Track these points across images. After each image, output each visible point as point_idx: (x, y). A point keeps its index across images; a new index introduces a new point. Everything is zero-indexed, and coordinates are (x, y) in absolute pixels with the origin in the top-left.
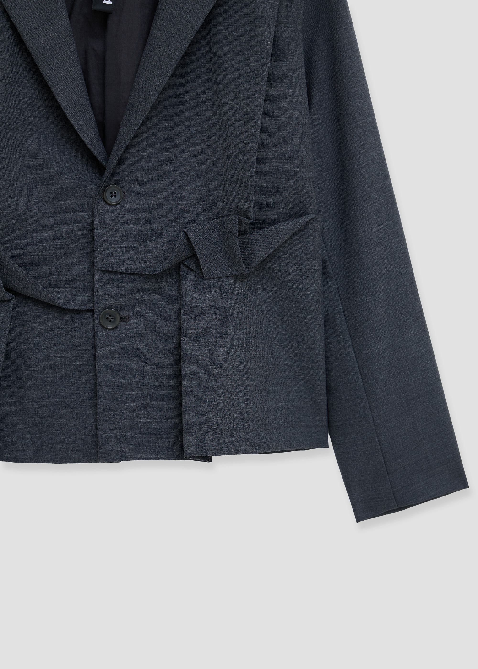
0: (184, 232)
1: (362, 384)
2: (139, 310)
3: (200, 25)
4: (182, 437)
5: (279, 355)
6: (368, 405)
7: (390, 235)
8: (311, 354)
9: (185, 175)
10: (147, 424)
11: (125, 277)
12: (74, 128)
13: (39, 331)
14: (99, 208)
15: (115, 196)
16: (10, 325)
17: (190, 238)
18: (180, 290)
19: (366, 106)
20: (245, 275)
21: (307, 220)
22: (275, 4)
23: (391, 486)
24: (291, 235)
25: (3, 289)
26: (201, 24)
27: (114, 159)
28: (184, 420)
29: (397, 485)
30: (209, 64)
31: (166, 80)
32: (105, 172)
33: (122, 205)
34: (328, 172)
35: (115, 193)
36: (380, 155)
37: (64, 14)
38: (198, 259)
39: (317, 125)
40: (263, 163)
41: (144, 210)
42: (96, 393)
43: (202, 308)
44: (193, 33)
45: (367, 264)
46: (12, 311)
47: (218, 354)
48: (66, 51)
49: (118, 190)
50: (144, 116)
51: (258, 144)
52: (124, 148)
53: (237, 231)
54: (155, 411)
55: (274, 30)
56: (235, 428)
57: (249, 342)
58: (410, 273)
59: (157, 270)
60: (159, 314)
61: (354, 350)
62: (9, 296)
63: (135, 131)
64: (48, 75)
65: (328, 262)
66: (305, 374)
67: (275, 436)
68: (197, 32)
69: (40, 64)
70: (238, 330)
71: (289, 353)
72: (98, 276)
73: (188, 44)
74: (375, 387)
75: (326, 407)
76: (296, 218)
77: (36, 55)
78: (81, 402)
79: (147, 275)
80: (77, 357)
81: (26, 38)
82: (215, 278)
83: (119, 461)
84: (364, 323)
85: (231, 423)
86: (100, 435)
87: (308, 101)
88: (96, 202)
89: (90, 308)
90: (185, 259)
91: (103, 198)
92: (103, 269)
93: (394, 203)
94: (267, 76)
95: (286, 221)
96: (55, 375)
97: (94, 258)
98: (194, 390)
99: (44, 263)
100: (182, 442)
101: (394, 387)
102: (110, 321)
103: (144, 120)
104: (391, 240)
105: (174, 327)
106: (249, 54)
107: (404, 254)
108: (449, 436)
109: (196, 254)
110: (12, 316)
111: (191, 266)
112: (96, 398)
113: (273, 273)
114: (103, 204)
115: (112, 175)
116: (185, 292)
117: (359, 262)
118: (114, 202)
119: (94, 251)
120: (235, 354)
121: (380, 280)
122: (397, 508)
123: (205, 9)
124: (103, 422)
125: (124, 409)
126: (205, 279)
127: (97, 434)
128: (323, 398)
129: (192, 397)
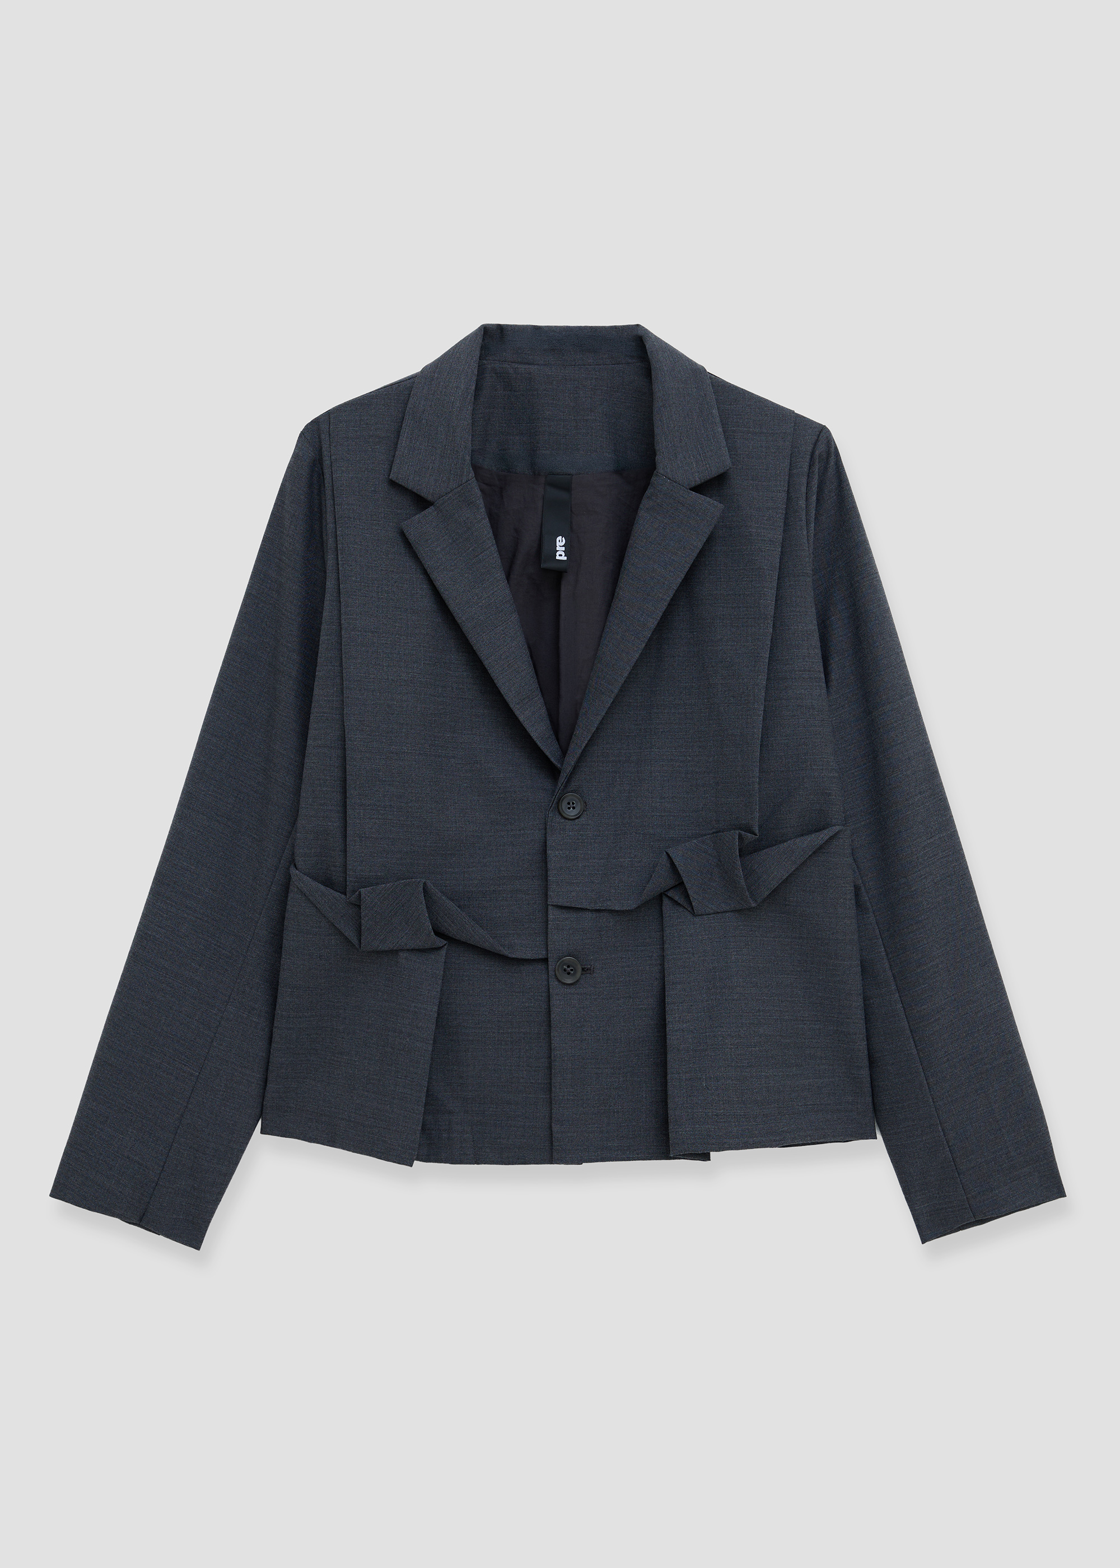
0: (666, 852)
1: (916, 1052)
2: (607, 959)
3: (679, 583)
4: (667, 1129)
5: (803, 1017)
6: (925, 1082)
7: (944, 851)
8: (846, 1013)
9: (665, 779)
10: (618, 1112)
11: (588, 915)
12: (519, 720)
13: (479, 988)
14: (553, 824)
15: (574, 808)
16: (443, 980)
17: (674, 861)
18: (663, 931)
19: (902, 681)
20: (750, 909)
21: (831, 834)
22: (776, 550)
23: (964, 1191)
24: (810, 853)
25: (433, 933)
26: (681, 581)
27: (571, 760)
28: (670, 1105)
29: (972, 1189)
30: (693, 632)
31: (637, 656)
32: (559, 776)
33: (582, 819)
34: (856, 770)
35: (573, 804)
36: (925, 745)
37: (500, 575)
38: (686, 889)
39: (838, 708)
40: (769, 760)
41: (611, 825)
42: (551, 1071)
43: (693, 954)
44: (671, 593)
45: (915, 890)
46: (445, 962)
47: (717, 1016)
48: (505, 621)
49: (577, 800)
50: (610, 703)
51: (760, 736)
52: (584, 745)
53: (738, 851)
54: (629, 1096)
55: (776, 585)
56: (744, 1112)
57: (761, 1000)
58: (973, 902)
59: (631, 904)
60: (634, 963)
61: (903, 1007)
62: (440, 942)
63: (598, 722)
64: (484, 652)
65: (863, 888)
66: (839, 1041)
67: (802, 1123)
68: (676, 591)
69: (473, 639)
70: (745, 984)
71: (816, 1013)
72: (553, 914)
73: (665, 608)
74: (933, 1057)
75: (869, 1085)
76: (817, 832)
77: (467, 627)
78: (532, 1083)
79: (617, 911)
80: (527, 1022)
81: (452, 606)
82: (710, 914)
83: (580, 1163)
84: (915, 970)
85: (738, 1106)
86: (556, 1128)
87: (825, 676)
88: (549, 815)
89: (543, 957)
90: (669, 890)
91: (559, 810)
92: (559, 904)
93: (946, 808)
94: (769, 646)
95: (802, 835)
96: (499, 1046)
97: (547, 889)
98: (684, 1066)
99: (484, 897)
100: (667, 1135)
101: (959, 1056)
102: (569, 974)
103: (609, 708)
104: (945, 857)
105: (655, 981)
106: (744, 618)
107: (964, 876)
108: (1037, 1124)
109: (683, 883)
110: (444, 969)
111: (676, 898)
112: (551, 1077)
113: (789, 905)
114: (558, 819)
115: (569, 780)
116: (670, 933)
117: (904, 888)
118: (572, 816)
119: (547, 881)
120: (741, 1016)
121: (933, 911)
122: (973, 1220)
123: (685, 562)
124: (559, 1110)
125: (587, 1092)
126: (696, 916)
127: (551, 1127)
128: (865, 1073)
129: (682, 1075)
